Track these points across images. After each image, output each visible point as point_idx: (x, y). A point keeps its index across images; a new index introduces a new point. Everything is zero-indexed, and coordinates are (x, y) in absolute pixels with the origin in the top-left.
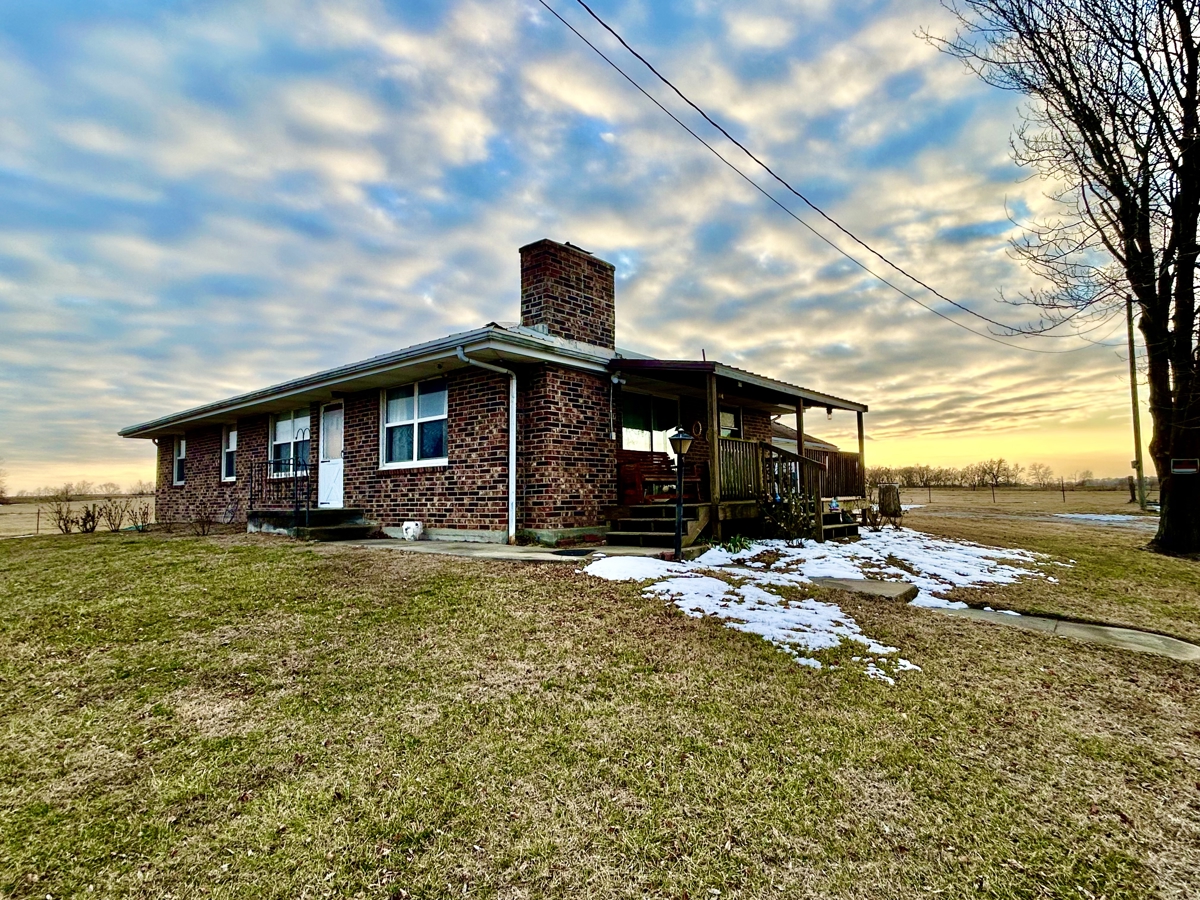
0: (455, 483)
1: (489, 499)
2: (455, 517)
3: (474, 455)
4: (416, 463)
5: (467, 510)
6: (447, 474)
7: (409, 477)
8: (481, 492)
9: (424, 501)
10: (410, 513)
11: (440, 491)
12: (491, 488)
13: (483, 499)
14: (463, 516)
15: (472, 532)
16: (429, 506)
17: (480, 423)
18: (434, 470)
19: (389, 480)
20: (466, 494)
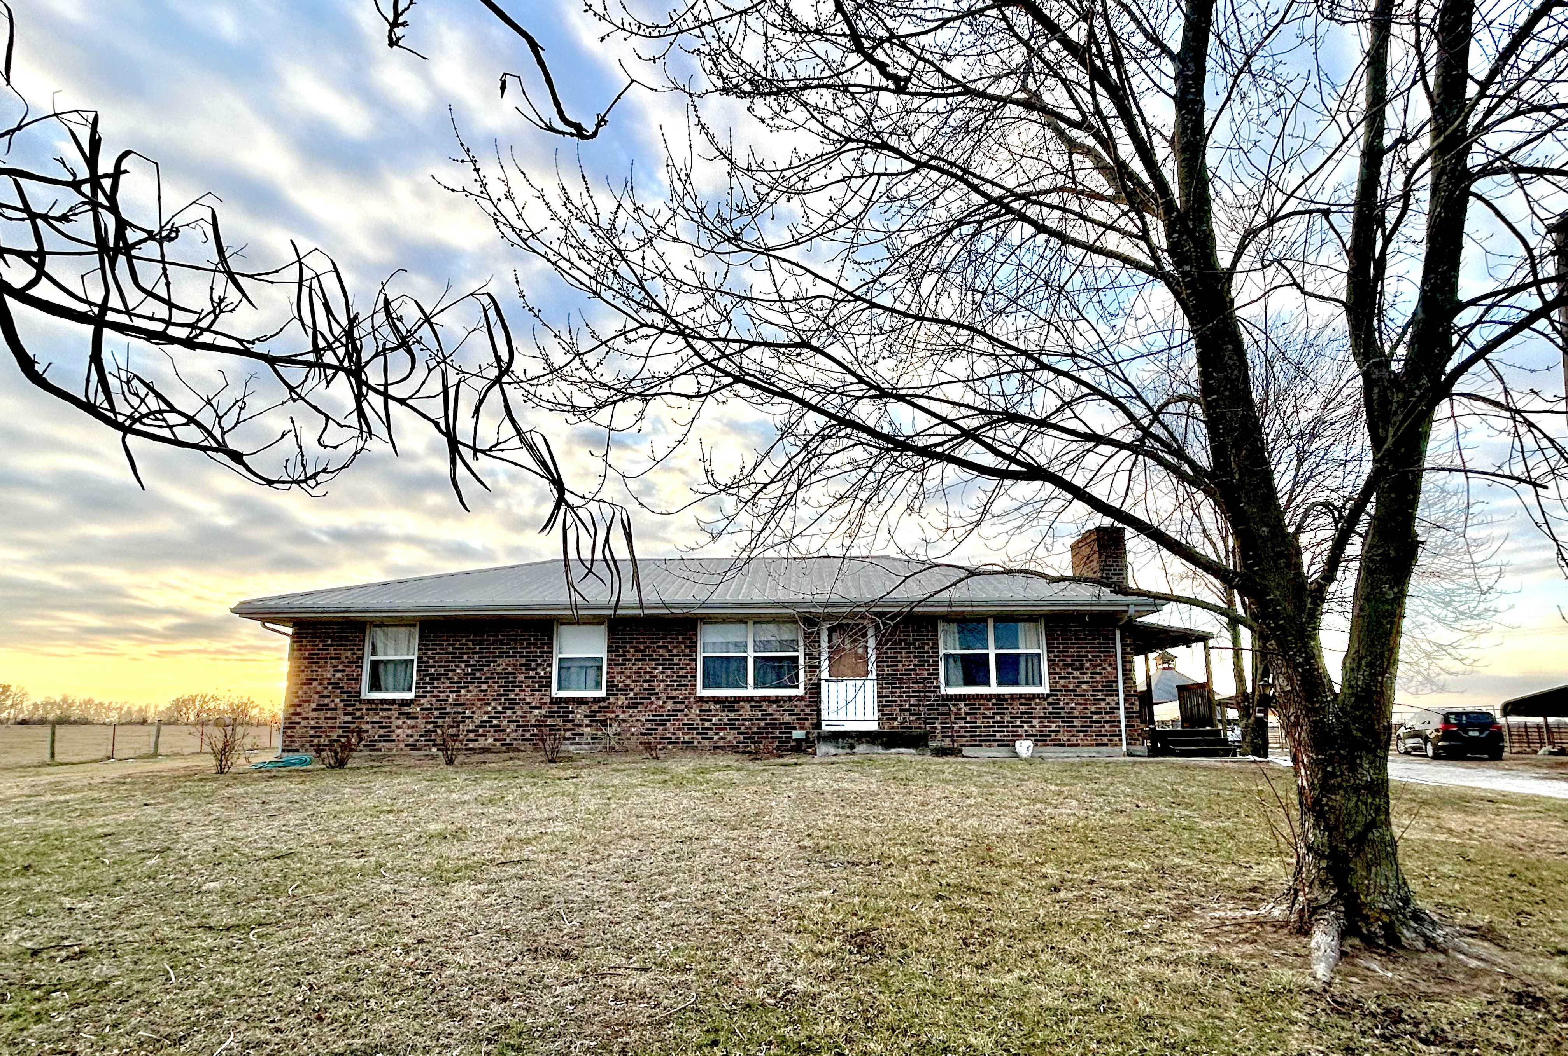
0: (1063, 708)
1: (1106, 722)
2: (1063, 737)
3: (1084, 686)
4: (994, 689)
5: (1078, 731)
6: (1050, 700)
7: (994, 701)
8: (1095, 717)
9: (1018, 723)
10: (998, 734)
11: (1042, 714)
12: (1106, 713)
13: (1100, 722)
14: (1073, 736)
15: (1085, 749)
16: (1026, 728)
17: (1090, 660)
18: (1034, 696)
19: (962, 705)
20: (1077, 717)
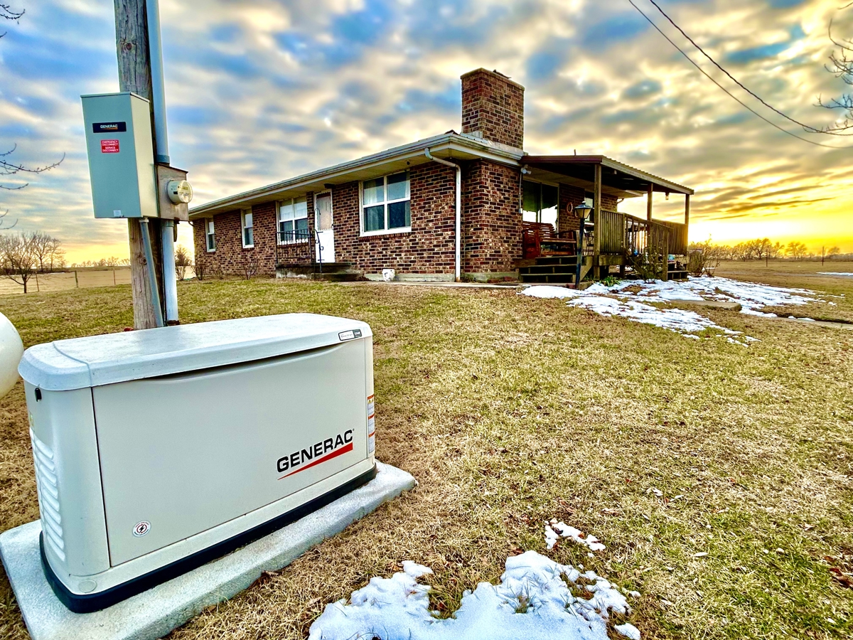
0: (418, 243)
1: (442, 253)
2: (417, 266)
3: (431, 224)
4: (386, 231)
5: (426, 261)
6: (411, 238)
7: (383, 240)
8: (436, 249)
9: (394, 256)
10: (384, 265)
11: (406, 249)
12: (443, 246)
13: (438, 253)
14: (423, 265)
15: (430, 275)
16: (398, 259)
17: (435, 202)
18: (401, 235)
19: (368, 243)
20: (425, 250)
